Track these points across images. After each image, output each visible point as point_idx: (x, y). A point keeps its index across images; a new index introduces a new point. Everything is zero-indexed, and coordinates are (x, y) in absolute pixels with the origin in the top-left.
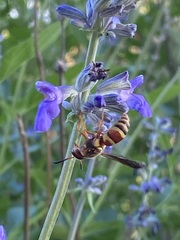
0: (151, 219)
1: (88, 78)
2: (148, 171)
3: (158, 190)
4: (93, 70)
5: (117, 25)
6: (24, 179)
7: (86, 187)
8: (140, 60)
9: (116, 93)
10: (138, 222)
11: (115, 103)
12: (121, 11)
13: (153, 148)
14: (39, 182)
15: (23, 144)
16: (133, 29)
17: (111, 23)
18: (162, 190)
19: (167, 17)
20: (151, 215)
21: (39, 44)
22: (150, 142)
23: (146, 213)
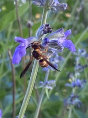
0: (76, 100)
1: (43, 32)
2: (75, 76)
3: (80, 86)
4: (45, 28)
5: (57, 4)
7: (45, 86)
8: (69, 20)
13: (77, 65)
16: (65, 6)
17: (54, 3)
18: (82, 86)
21: (18, 13)
22: (75, 61)
23: (74, 97)
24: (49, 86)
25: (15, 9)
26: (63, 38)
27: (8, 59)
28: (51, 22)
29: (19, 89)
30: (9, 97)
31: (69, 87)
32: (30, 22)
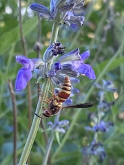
0: (100, 150)
2: (97, 117)
3: (104, 130)
4: (55, 48)
5: (71, 17)
6: (13, 123)
7: (55, 128)
8: (92, 42)
9: (71, 63)
10: (92, 152)
11: (70, 70)
12: (74, 7)
13: (101, 102)
14: (23, 125)
15: (13, 99)
16: (82, 19)
17: (67, 15)
18: (108, 130)
19: (112, 13)
20: (100, 147)
22: (99, 97)
23: (96, 146)
24: (60, 128)
25: (19, 26)
26: (79, 62)
27: (8, 94)
28: (67, 44)
29: (23, 136)
30: (9, 146)
31: (90, 132)
32: (38, 44)
